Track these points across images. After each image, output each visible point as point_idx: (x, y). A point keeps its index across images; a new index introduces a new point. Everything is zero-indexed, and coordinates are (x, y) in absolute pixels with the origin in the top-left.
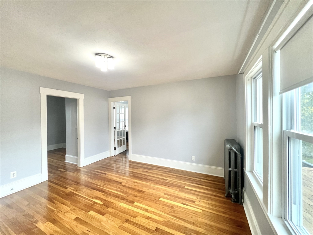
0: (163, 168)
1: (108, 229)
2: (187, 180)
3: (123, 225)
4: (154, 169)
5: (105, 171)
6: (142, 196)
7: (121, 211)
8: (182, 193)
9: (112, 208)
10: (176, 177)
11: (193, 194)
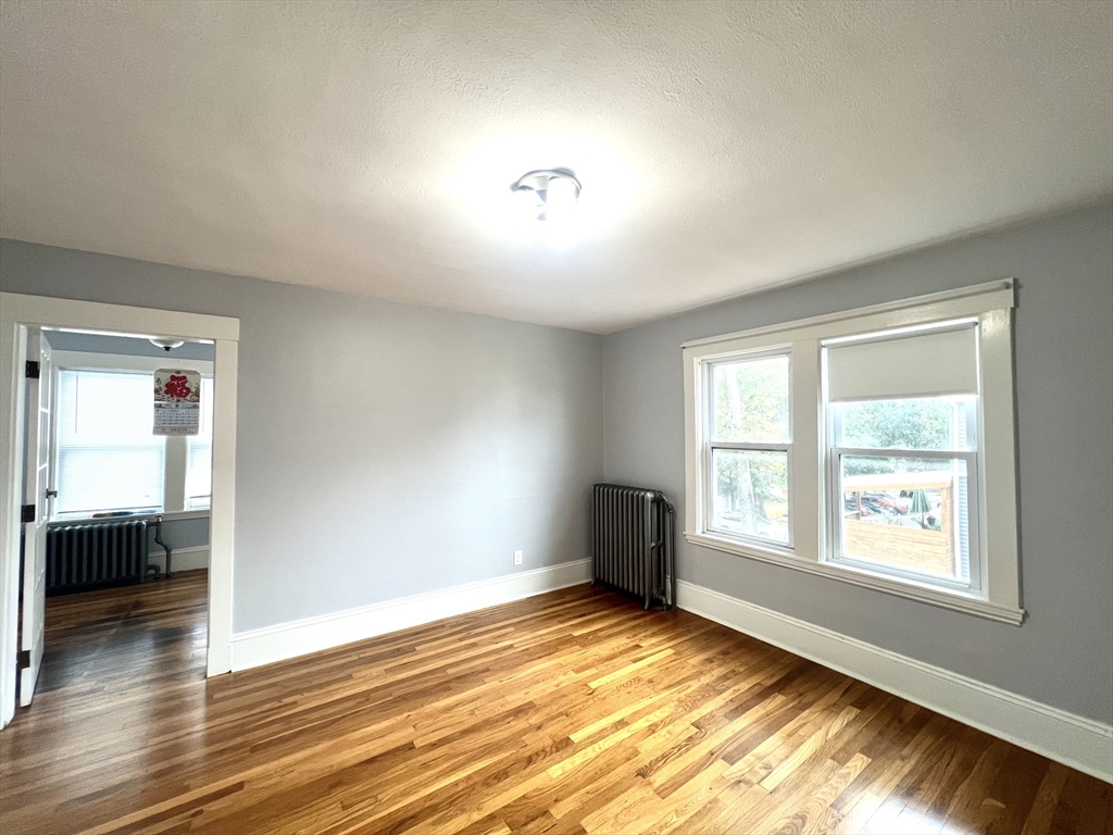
0: (434, 629)
1: (658, 826)
2: (548, 619)
3: (656, 785)
4: (418, 644)
5: (186, 789)
6: (548, 714)
7: (592, 780)
8: (596, 648)
9: (556, 801)
10: (511, 629)
11: (610, 636)
